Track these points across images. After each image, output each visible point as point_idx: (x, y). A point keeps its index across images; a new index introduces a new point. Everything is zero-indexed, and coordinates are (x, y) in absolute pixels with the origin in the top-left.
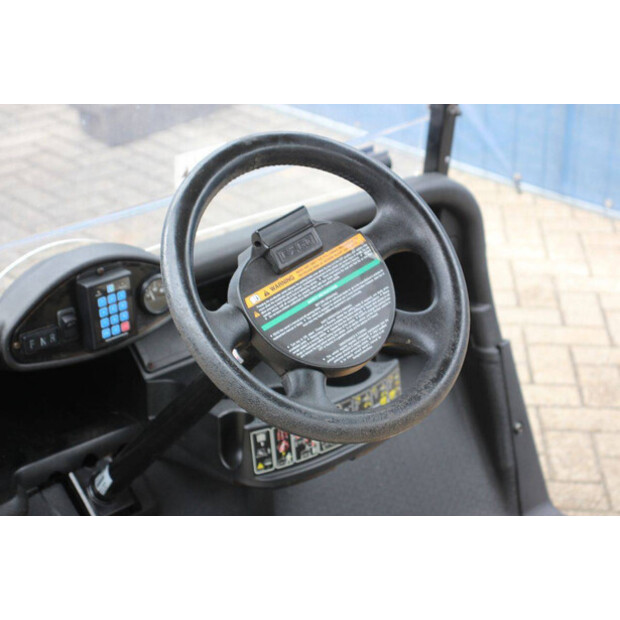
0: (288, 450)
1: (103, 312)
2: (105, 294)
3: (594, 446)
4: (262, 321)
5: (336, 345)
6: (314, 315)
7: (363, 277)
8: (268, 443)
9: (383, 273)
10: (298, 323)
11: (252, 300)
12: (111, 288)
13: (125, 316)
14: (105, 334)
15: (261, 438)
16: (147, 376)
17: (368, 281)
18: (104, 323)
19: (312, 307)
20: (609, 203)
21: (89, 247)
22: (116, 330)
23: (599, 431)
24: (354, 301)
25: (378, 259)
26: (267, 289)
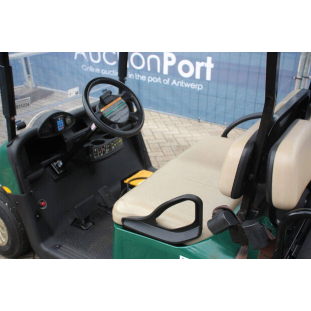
0: (101, 153)
1: (58, 124)
2: (58, 120)
3: (156, 160)
4: (104, 114)
5: (119, 119)
6: (114, 113)
7: (122, 105)
8: (97, 151)
9: (126, 105)
10: (111, 115)
11: (102, 110)
12: (59, 119)
13: (63, 125)
14: (59, 129)
15: (95, 150)
16: (66, 141)
17: (123, 106)
18: (59, 127)
19: (113, 112)
20: (150, 108)
21: (51, 112)
22: (61, 128)
23: (156, 157)
24: (122, 110)
25: (124, 102)
26: (104, 108)
